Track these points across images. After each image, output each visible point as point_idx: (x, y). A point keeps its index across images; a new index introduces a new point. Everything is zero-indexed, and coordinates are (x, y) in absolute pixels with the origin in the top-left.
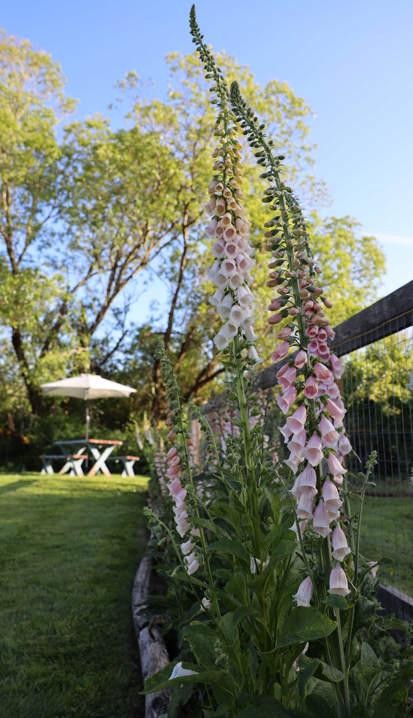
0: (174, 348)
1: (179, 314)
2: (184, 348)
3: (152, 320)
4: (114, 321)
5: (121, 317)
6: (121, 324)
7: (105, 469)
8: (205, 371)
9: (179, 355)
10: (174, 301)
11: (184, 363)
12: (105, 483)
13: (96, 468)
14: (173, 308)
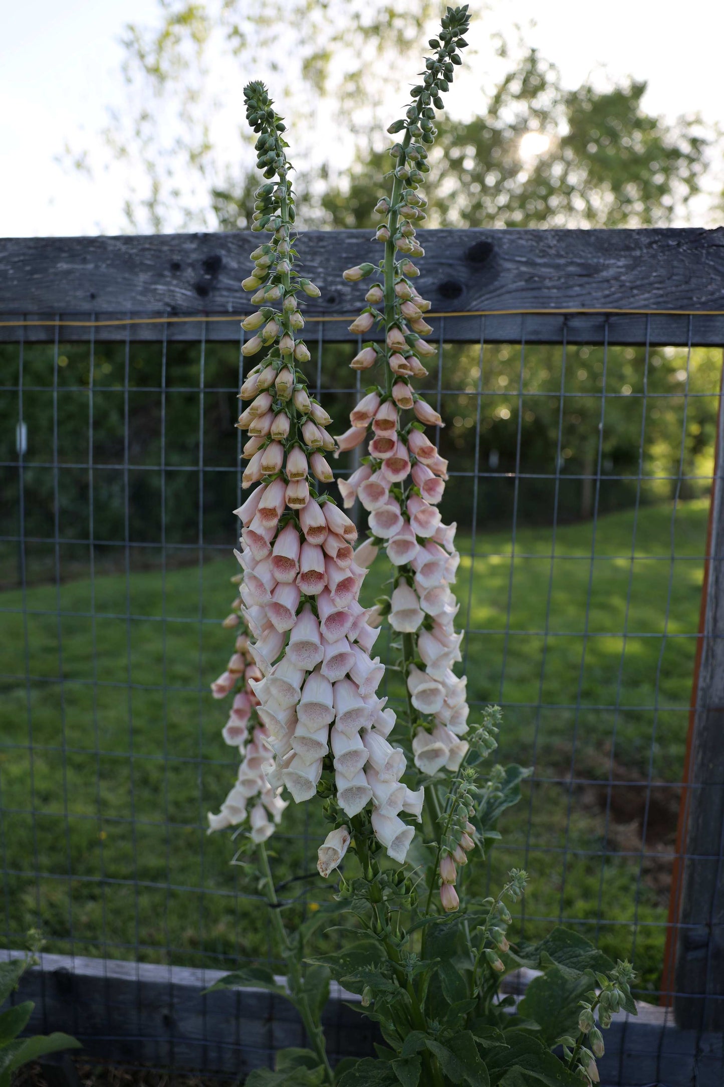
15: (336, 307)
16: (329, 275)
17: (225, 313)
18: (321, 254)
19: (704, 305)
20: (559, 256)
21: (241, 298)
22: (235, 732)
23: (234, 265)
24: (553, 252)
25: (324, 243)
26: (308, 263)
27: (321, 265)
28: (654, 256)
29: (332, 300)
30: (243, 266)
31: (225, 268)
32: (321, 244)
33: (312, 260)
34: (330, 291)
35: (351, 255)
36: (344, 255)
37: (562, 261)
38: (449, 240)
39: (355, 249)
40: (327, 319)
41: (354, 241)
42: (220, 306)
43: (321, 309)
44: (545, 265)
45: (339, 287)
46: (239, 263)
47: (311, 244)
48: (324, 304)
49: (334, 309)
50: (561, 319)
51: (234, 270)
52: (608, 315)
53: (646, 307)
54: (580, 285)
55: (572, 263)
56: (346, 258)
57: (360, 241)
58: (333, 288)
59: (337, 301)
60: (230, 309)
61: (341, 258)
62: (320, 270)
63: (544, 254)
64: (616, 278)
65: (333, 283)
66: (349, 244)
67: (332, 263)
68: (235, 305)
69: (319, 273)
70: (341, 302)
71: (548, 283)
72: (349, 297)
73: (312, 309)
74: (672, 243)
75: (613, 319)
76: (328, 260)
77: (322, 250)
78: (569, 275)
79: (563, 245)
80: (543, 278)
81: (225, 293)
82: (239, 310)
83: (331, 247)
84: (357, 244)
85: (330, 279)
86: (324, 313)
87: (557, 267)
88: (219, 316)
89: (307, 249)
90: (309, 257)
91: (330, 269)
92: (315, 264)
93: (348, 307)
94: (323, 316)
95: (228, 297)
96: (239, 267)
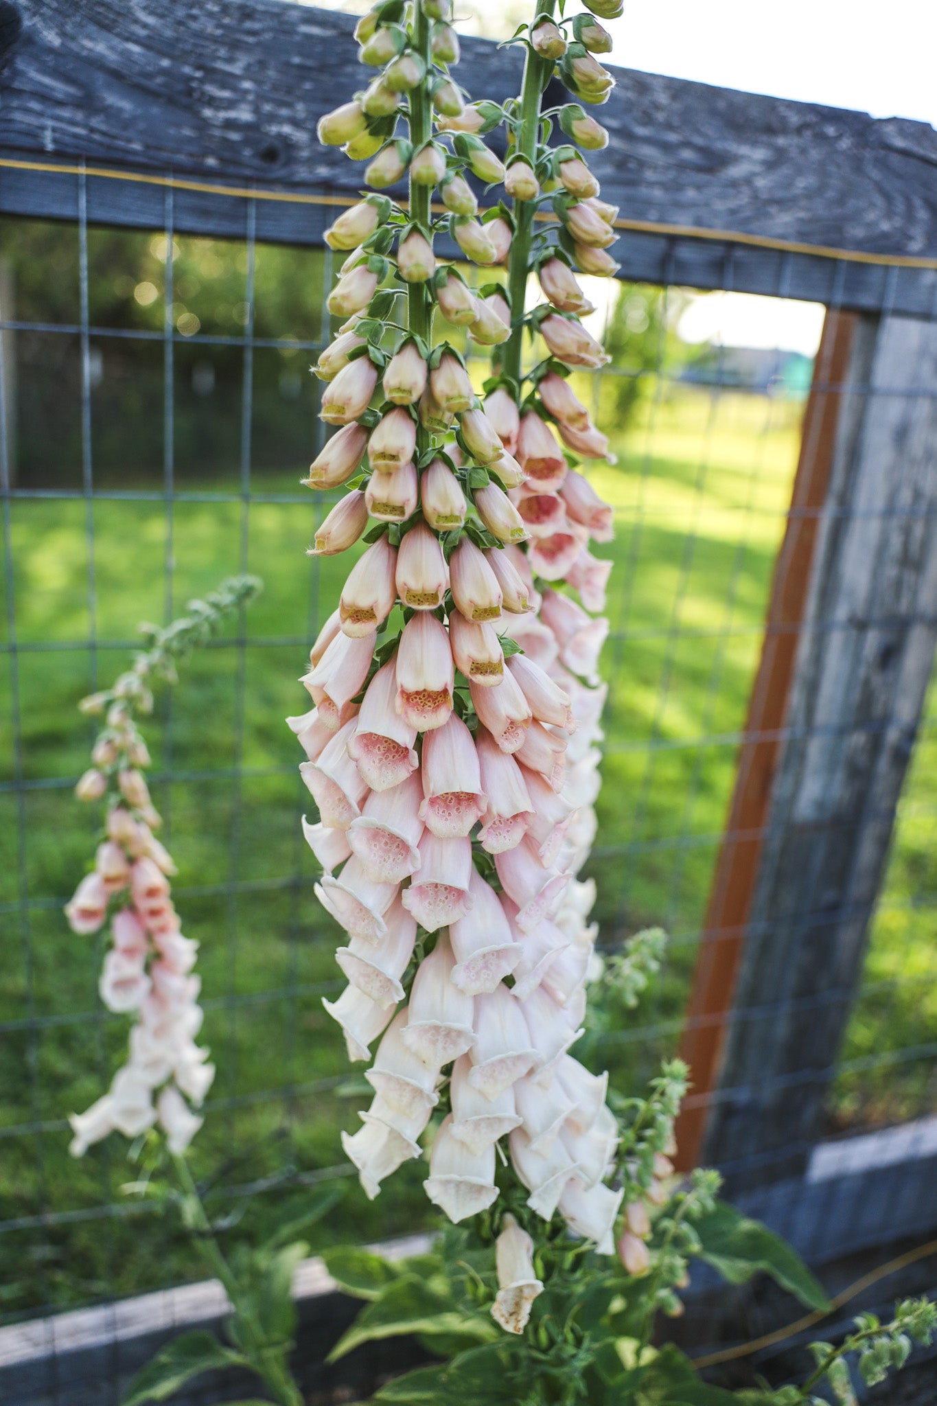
15: (279, 172)
16: (268, 100)
17: (37, 153)
18: (248, 48)
19: (859, 245)
20: (669, 127)
21: (72, 122)
22: (123, 984)
23: (52, 38)
24: (660, 116)
25: (256, 26)
26: (220, 65)
27: (248, 73)
28: (803, 151)
29: (270, 155)
30: (73, 46)
31: (30, 40)
32: (248, 25)
33: (230, 60)
34: (267, 134)
35: (310, 63)
36: (296, 60)
37: (673, 137)
38: (495, 63)
39: (319, 49)
40: (253, 193)
41: (315, 30)
42: (20, 132)
43: (248, 172)
44: (648, 141)
45: (286, 129)
46: (63, 34)
47: (227, 21)
48: (257, 162)
49: (274, 175)
50: (662, 244)
51: (51, 50)
52: (731, 245)
53: (783, 237)
54: (698, 187)
55: (687, 144)
56: (301, 67)
57: (329, 33)
58: (274, 129)
59: (283, 157)
60: (50, 146)
61: (288, 64)
62: (247, 85)
63: (647, 120)
64: (748, 181)
65: (273, 118)
66: (308, 37)
67: (272, 73)
68: (57, 135)
69: (246, 92)
70: (291, 161)
71: (649, 175)
72: (305, 154)
73: (231, 170)
74: (831, 131)
75: (739, 254)
76: (262, 64)
77: (251, 40)
78: (682, 166)
79: (677, 106)
80: (642, 164)
81: (35, 105)
82: (70, 150)
83: (268, 36)
84: (323, 40)
85: (267, 108)
86: (247, 182)
87: (666, 147)
88: (21, 159)
89: (219, 32)
90: (223, 52)
91: (267, 87)
92: (236, 69)
93: (302, 173)
94: (246, 187)
95: (40, 114)
96: (63, 44)
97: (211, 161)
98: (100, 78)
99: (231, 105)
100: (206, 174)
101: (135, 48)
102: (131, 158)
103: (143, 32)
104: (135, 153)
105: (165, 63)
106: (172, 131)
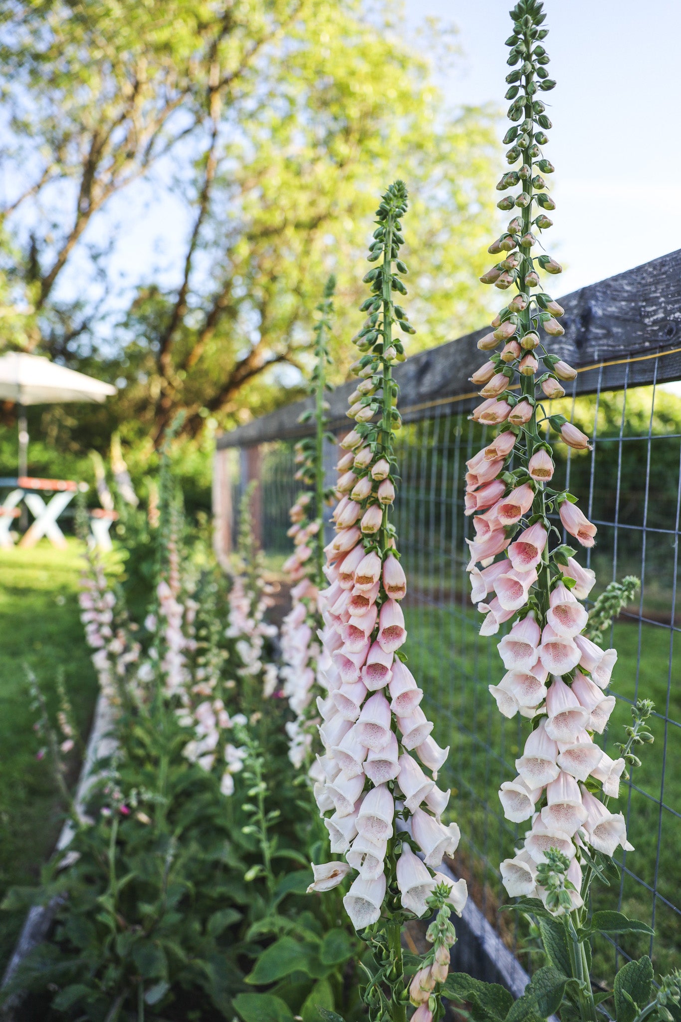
0: (193, 321)
1: (203, 260)
2: (211, 320)
3: (156, 270)
4: (89, 268)
5: (102, 261)
6: (102, 273)
7: (55, 533)
8: (244, 363)
9: (201, 334)
10: (196, 232)
11: (209, 347)
12: (46, 567)
13: (36, 531)
14: (193, 246)
15: (673, 339)
16: (669, 303)
17: (592, 362)
18: (662, 281)
21: (603, 345)
23: (600, 312)
26: (651, 295)
27: (662, 293)
29: (670, 331)
30: (605, 312)
31: (594, 318)
32: (663, 270)
33: (656, 290)
34: (669, 321)
46: (603, 309)
48: (664, 337)
49: (671, 341)
51: (599, 318)
58: (671, 317)
60: (595, 357)
62: (661, 300)
65: (672, 312)
67: (671, 289)
68: (598, 352)
69: (661, 303)
73: (655, 345)
81: (593, 343)
82: (602, 357)
83: (670, 271)
85: (669, 307)
90: (652, 288)
91: (669, 297)
92: (658, 294)
95: (595, 346)
97: (647, 344)
98: (612, 322)
99: (655, 312)
100: (645, 351)
101: (623, 303)
102: (620, 353)
103: (626, 295)
104: (621, 351)
105: (633, 304)
106: (634, 335)
